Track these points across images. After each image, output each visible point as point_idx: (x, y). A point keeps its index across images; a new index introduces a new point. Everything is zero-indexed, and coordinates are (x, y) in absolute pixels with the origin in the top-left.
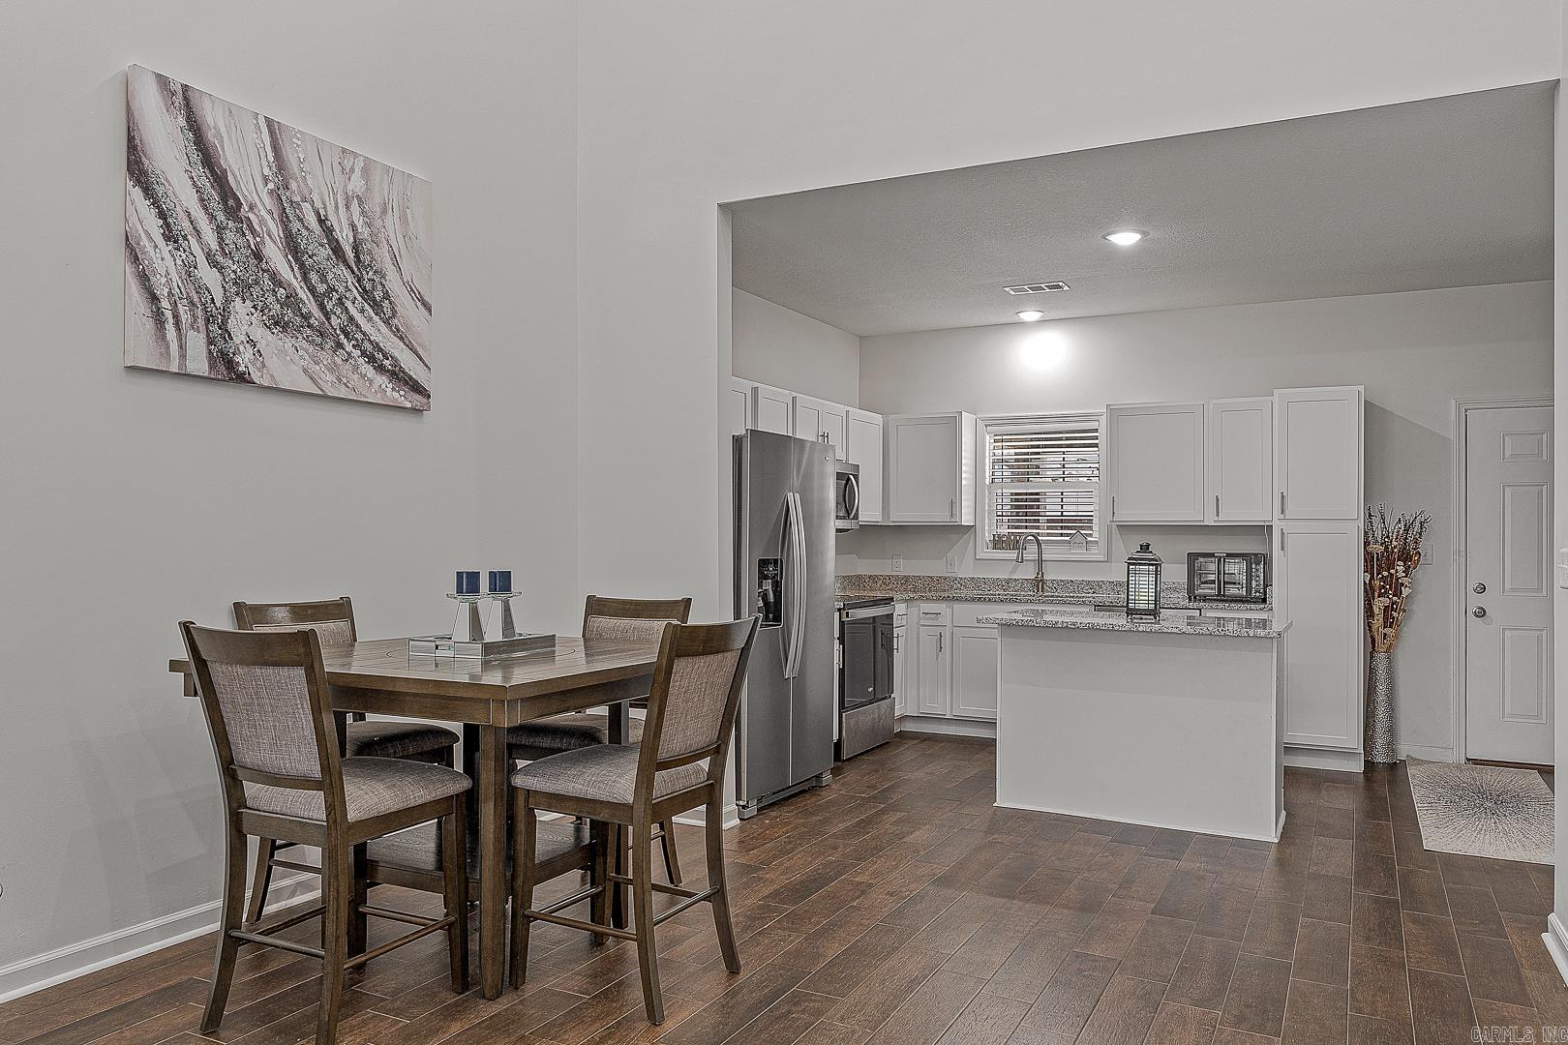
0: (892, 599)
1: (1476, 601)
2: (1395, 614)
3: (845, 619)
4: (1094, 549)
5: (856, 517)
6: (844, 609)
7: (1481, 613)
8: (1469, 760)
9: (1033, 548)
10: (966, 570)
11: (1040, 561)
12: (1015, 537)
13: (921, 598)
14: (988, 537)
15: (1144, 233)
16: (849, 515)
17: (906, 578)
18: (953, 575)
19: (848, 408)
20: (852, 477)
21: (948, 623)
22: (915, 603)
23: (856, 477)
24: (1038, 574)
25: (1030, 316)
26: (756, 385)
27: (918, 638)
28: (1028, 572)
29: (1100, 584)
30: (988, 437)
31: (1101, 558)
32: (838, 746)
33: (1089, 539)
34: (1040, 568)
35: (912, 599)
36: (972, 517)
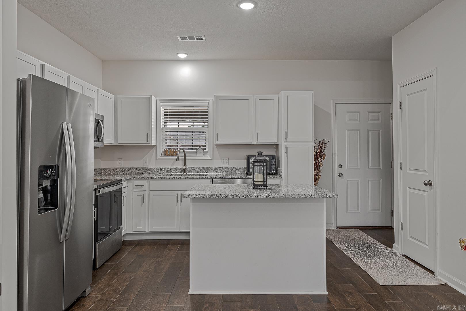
0: (121, 180)
1: (339, 170)
2: (317, 177)
3: (98, 194)
4: (206, 155)
5: (102, 141)
6: (97, 188)
7: (341, 175)
8: (337, 227)
9: (182, 155)
10: (152, 165)
11: (185, 160)
12: (174, 150)
13: (134, 178)
14: (162, 150)
15: (256, 4)
16: (99, 139)
17: (124, 169)
18: (146, 167)
19: (98, 89)
20: (100, 121)
21: (147, 189)
22: (131, 181)
23: (103, 121)
24: (184, 166)
25: (182, 56)
26: (43, 63)
27: (133, 197)
28: (180, 165)
29: (209, 169)
30: (161, 107)
31: (209, 158)
32: (94, 261)
33: (204, 150)
34: (185, 163)
35: (130, 179)
36: (155, 142)
